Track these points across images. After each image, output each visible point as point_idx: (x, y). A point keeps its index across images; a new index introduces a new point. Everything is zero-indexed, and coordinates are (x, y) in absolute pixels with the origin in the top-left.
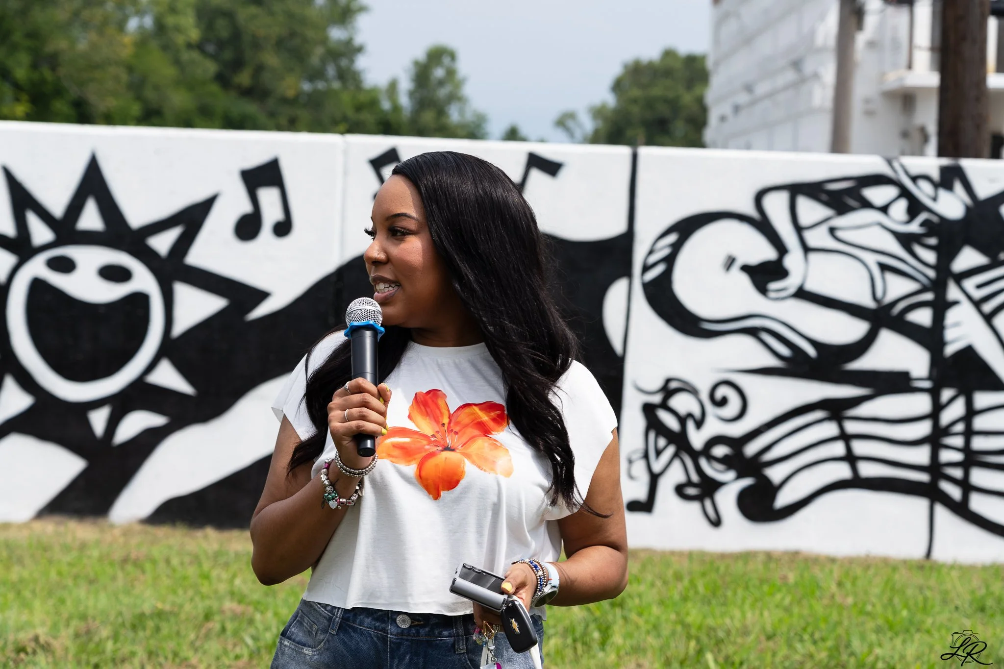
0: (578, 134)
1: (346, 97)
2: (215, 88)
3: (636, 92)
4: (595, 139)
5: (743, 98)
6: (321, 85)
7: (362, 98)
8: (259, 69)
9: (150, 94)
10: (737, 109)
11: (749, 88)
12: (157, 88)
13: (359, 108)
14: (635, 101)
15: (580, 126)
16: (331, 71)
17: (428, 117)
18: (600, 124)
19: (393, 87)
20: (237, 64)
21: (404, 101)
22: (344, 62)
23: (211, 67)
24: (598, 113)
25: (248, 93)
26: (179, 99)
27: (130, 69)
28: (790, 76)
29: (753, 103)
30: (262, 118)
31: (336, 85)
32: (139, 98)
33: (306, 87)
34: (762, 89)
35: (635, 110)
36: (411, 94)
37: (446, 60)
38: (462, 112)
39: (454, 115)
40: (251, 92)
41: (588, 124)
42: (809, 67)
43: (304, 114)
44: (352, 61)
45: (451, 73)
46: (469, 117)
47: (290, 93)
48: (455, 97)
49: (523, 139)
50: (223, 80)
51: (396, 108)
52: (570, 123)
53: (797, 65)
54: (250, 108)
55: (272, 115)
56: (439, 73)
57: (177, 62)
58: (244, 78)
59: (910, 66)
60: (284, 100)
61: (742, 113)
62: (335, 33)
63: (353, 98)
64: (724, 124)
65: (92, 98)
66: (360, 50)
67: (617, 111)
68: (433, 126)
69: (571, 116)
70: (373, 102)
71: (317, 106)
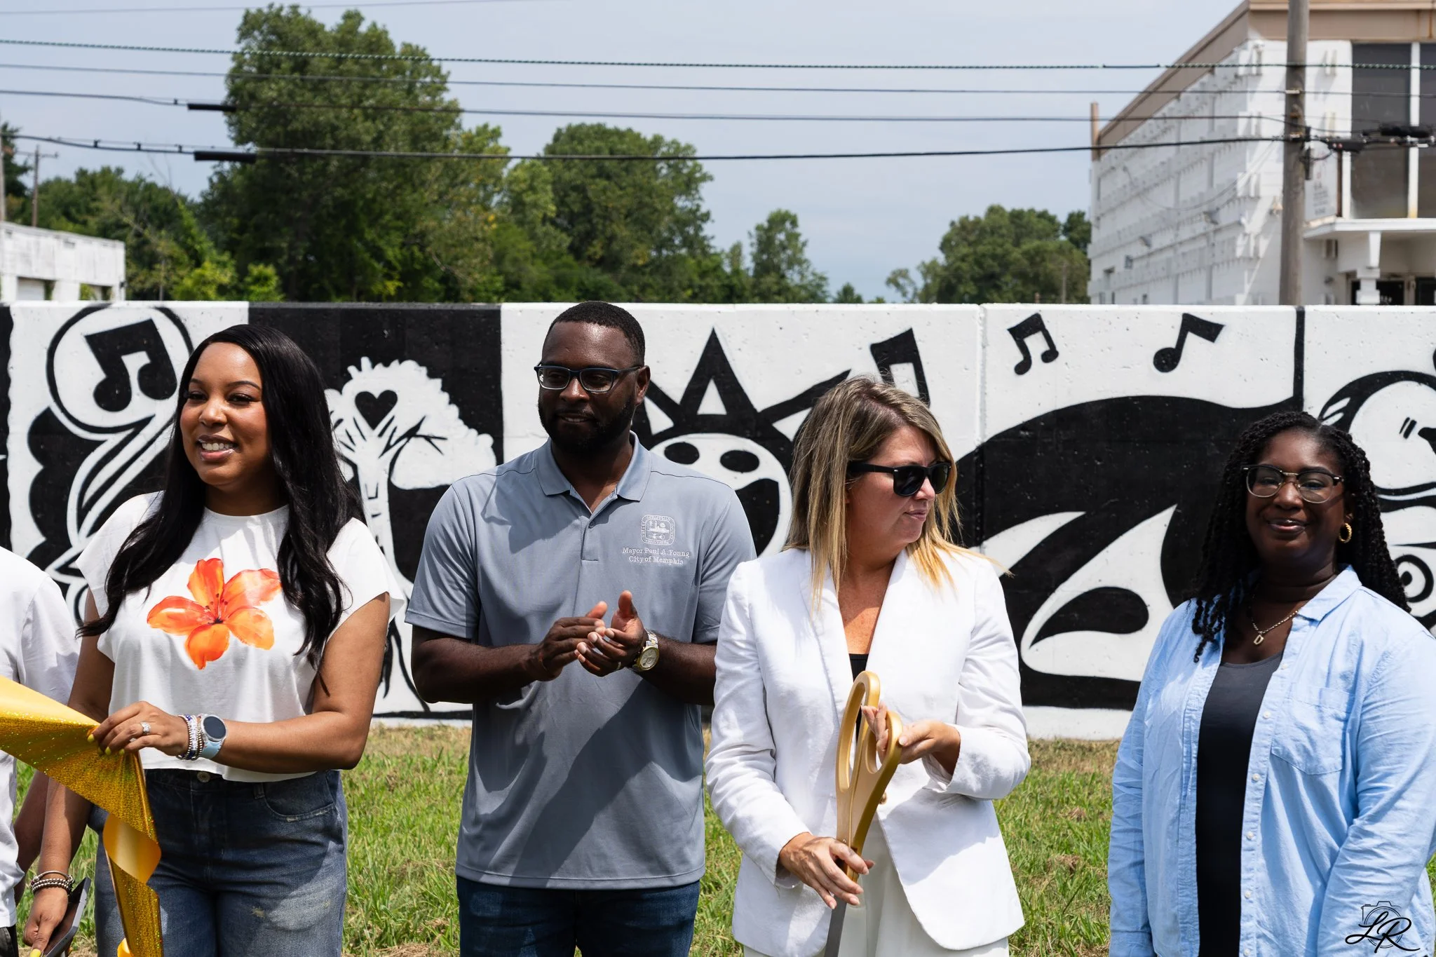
0: (910, 291)
1: (692, 264)
2: (569, 259)
3: (964, 250)
4: (926, 296)
5: (1138, 250)
6: (667, 253)
7: (707, 263)
8: (612, 239)
9: (508, 267)
10: (1129, 261)
11: (1146, 241)
12: (515, 261)
13: (704, 273)
14: (963, 259)
15: (912, 283)
16: (677, 242)
17: (770, 280)
18: (930, 280)
19: (736, 251)
20: (589, 236)
21: (748, 264)
23: (566, 240)
24: (929, 270)
25: (600, 263)
26: (536, 272)
27: (492, 245)
28: (1201, 226)
29: (1150, 255)
31: (684, 251)
34: (1157, 243)
35: (965, 266)
36: (756, 258)
37: (788, 225)
38: (802, 274)
39: (793, 277)
40: (609, 263)
41: (920, 283)
42: (1225, 217)
43: (657, 281)
44: (699, 228)
45: (793, 237)
46: (811, 278)
47: (640, 262)
48: (795, 261)
49: (858, 300)
50: (576, 251)
51: (736, 272)
52: (901, 281)
53: (1211, 216)
54: (605, 278)
55: (624, 284)
56: (780, 237)
57: (533, 237)
58: (596, 249)
59: (1340, 214)
60: (635, 268)
61: (1136, 265)
62: (681, 202)
63: (699, 263)
64: (1112, 276)
65: (459, 274)
66: (706, 217)
67: (946, 268)
68: (775, 288)
69: (903, 273)
70: (718, 267)
71: (669, 273)
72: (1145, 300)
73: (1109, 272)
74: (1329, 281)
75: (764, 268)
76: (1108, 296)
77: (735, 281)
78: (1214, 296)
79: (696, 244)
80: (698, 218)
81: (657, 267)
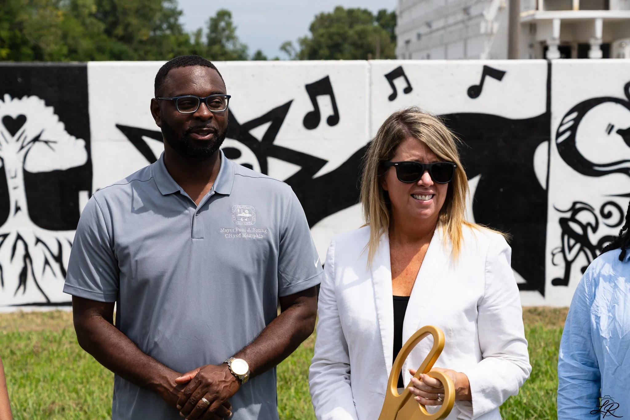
0: (293, 54)
1: (173, 38)
3: (323, 31)
4: (302, 57)
5: (424, 30)
6: (159, 33)
7: (182, 39)
8: (127, 26)
9: (70, 41)
10: (419, 36)
11: (429, 25)
12: (74, 38)
13: (180, 45)
14: (322, 36)
15: (294, 49)
16: (165, 25)
17: (216, 48)
18: (304, 47)
20: (115, 24)
21: (204, 40)
22: (172, 20)
23: (102, 26)
24: (303, 42)
25: (122, 39)
26: (86, 44)
27: (61, 29)
28: (460, 16)
30: (131, 52)
31: (168, 32)
32: (66, 44)
33: (152, 34)
34: (437, 25)
35: (323, 40)
36: (209, 36)
38: (234, 45)
39: (229, 46)
40: (127, 39)
41: (298, 48)
42: (474, 11)
43: (155, 49)
44: (177, 19)
45: (229, 24)
46: (238, 47)
47: (144, 38)
49: (265, 59)
50: (108, 32)
51: (198, 43)
52: (288, 48)
53: (466, 10)
54: (124, 47)
55: (136, 50)
56: (222, 24)
57: (84, 24)
58: (119, 31)
60: (141, 42)
61: (423, 38)
62: (166, 5)
63: (177, 39)
64: (411, 45)
65: (43, 45)
66: (180, 13)
67: (313, 41)
68: (219, 52)
69: (289, 44)
70: (187, 41)
71: (160, 44)
72: (428, 57)
73: (408, 42)
74: (531, 46)
75: (213, 41)
76: (407, 55)
77: (197, 49)
78: (469, 53)
79: (175, 28)
80: (176, 13)
81: (153, 41)
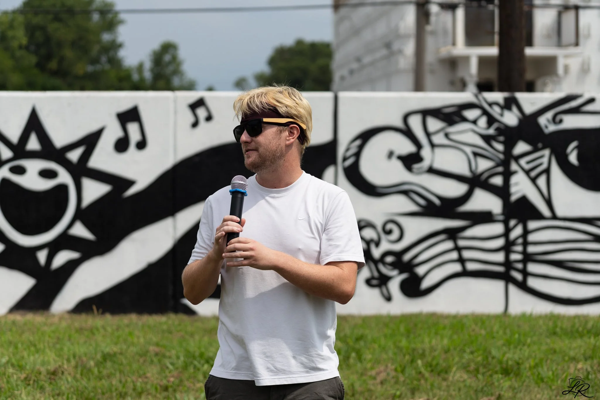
1: (113, 74)
2: (36, 71)
5: (355, 66)
6: (98, 67)
7: (122, 74)
10: (352, 72)
11: (358, 60)
16: (104, 59)
19: (140, 68)
20: (49, 57)
21: (148, 75)
22: (111, 53)
23: (33, 60)
24: (259, 77)
25: (55, 73)
28: (384, 52)
30: (65, 88)
31: (107, 67)
33: (90, 68)
34: (367, 60)
36: (152, 70)
37: (171, 51)
40: (61, 73)
42: (396, 46)
45: (174, 58)
47: (80, 73)
48: (177, 72)
50: (41, 66)
52: (243, 84)
53: (388, 45)
54: (57, 81)
55: (70, 85)
56: (167, 58)
58: (53, 65)
61: (355, 74)
62: (106, 37)
63: (117, 74)
66: (120, 46)
69: (244, 80)
70: (129, 77)
74: (452, 82)
75: (158, 77)
79: (115, 62)
80: (115, 46)
